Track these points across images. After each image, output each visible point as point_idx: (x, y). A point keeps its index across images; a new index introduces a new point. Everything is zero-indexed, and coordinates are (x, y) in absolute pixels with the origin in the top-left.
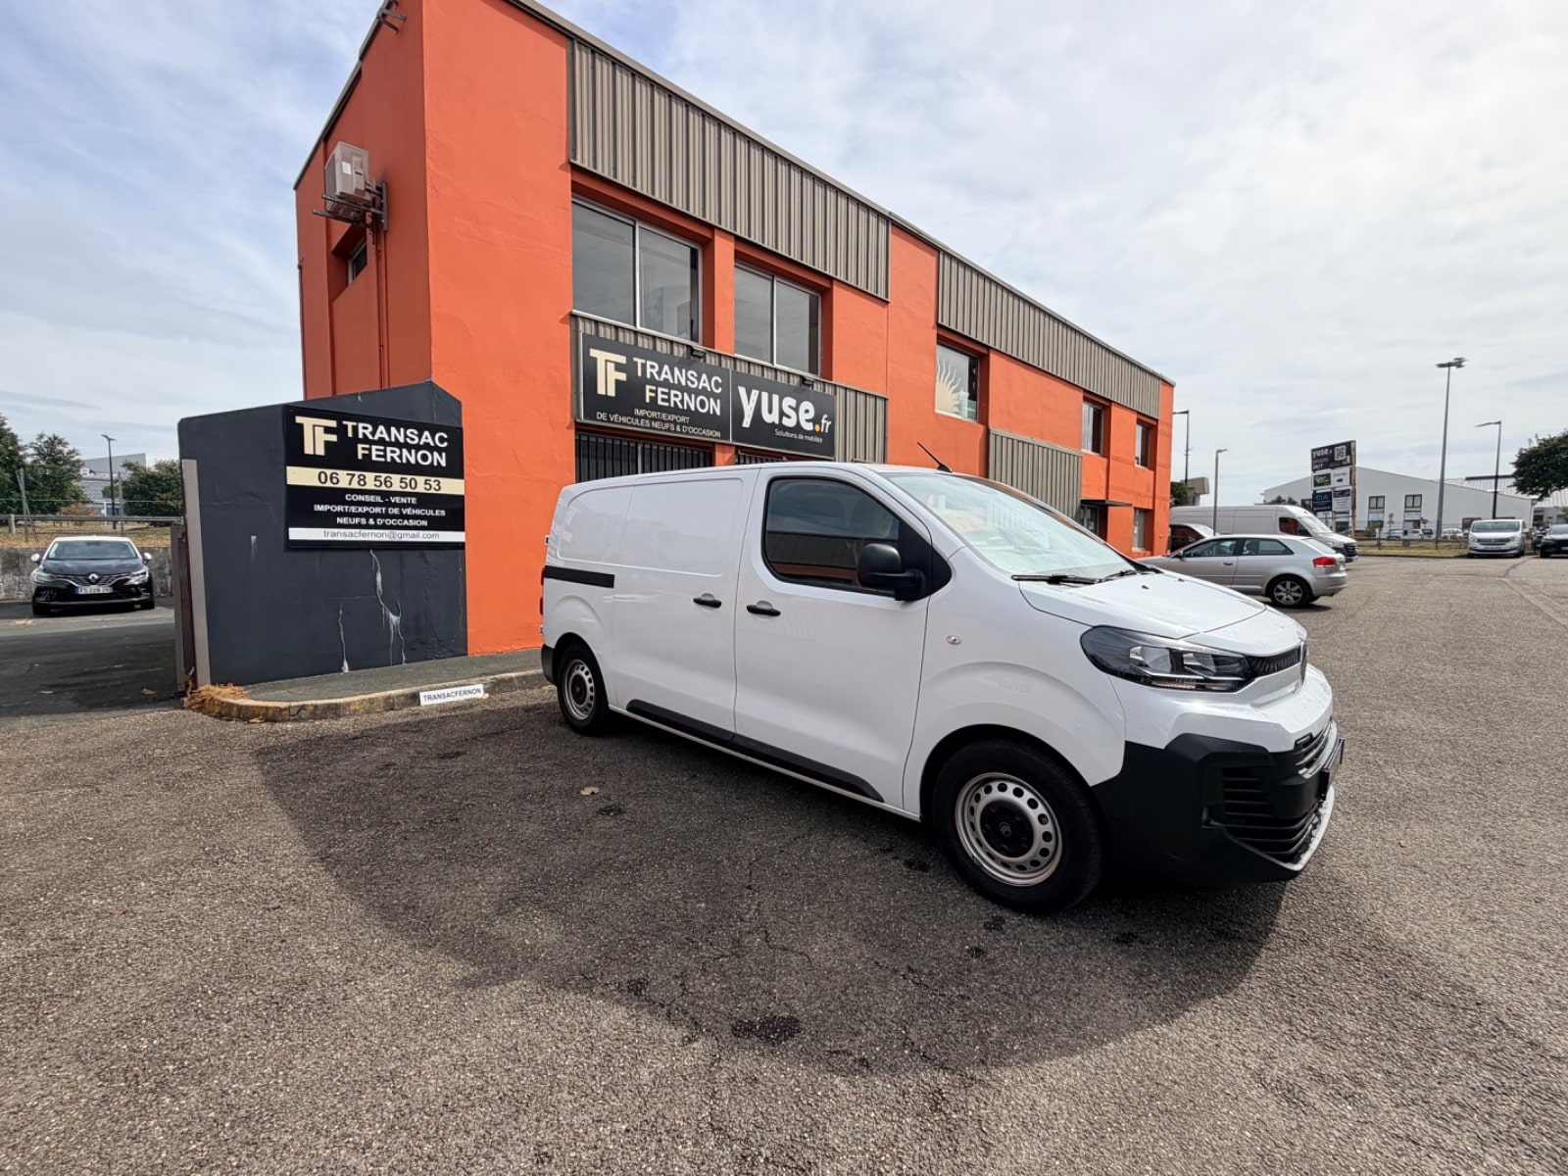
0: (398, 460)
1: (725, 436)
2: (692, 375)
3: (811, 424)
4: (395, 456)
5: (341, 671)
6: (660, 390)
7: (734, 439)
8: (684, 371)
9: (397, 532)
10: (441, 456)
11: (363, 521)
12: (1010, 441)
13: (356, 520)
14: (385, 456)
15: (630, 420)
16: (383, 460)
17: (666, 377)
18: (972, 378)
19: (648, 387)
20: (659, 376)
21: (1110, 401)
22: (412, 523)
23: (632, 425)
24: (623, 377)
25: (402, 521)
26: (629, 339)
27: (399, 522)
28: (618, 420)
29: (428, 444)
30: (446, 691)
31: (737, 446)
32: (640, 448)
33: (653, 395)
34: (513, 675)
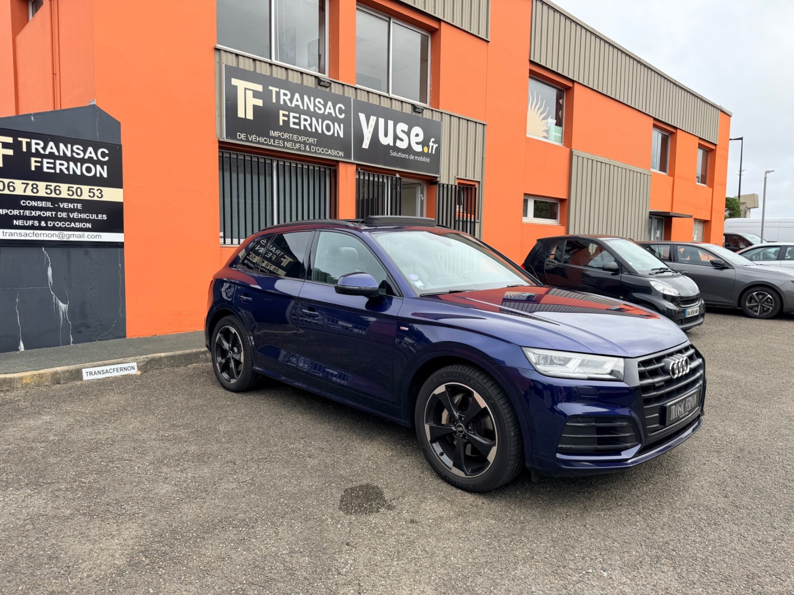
0: (66, 172)
1: (348, 155)
2: (319, 102)
3: (421, 146)
4: (63, 168)
5: (18, 350)
6: (292, 114)
7: (355, 159)
8: (312, 98)
9: (66, 233)
10: (103, 169)
11: (36, 223)
12: (590, 161)
13: (30, 223)
14: (54, 168)
15: (265, 140)
16: (53, 171)
17: (297, 103)
18: (559, 107)
19: (281, 112)
20: (291, 104)
21: (676, 128)
22: (78, 225)
23: (267, 145)
24: (259, 103)
25: (69, 224)
26: (264, 70)
27: (67, 224)
28: (255, 141)
29: (92, 158)
30: (105, 368)
31: (358, 165)
32: (275, 164)
33: (286, 119)
34: (163, 355)
